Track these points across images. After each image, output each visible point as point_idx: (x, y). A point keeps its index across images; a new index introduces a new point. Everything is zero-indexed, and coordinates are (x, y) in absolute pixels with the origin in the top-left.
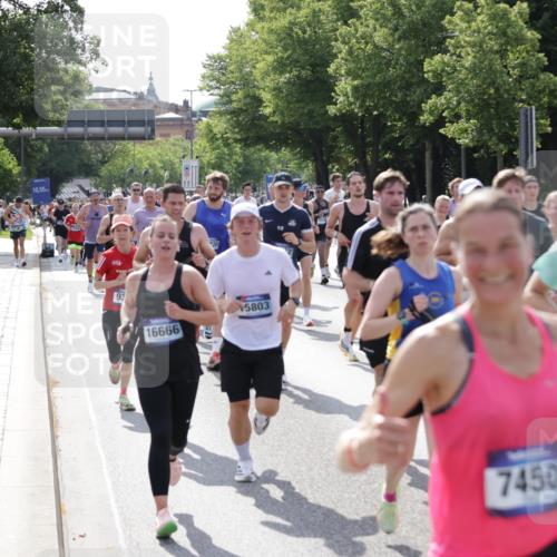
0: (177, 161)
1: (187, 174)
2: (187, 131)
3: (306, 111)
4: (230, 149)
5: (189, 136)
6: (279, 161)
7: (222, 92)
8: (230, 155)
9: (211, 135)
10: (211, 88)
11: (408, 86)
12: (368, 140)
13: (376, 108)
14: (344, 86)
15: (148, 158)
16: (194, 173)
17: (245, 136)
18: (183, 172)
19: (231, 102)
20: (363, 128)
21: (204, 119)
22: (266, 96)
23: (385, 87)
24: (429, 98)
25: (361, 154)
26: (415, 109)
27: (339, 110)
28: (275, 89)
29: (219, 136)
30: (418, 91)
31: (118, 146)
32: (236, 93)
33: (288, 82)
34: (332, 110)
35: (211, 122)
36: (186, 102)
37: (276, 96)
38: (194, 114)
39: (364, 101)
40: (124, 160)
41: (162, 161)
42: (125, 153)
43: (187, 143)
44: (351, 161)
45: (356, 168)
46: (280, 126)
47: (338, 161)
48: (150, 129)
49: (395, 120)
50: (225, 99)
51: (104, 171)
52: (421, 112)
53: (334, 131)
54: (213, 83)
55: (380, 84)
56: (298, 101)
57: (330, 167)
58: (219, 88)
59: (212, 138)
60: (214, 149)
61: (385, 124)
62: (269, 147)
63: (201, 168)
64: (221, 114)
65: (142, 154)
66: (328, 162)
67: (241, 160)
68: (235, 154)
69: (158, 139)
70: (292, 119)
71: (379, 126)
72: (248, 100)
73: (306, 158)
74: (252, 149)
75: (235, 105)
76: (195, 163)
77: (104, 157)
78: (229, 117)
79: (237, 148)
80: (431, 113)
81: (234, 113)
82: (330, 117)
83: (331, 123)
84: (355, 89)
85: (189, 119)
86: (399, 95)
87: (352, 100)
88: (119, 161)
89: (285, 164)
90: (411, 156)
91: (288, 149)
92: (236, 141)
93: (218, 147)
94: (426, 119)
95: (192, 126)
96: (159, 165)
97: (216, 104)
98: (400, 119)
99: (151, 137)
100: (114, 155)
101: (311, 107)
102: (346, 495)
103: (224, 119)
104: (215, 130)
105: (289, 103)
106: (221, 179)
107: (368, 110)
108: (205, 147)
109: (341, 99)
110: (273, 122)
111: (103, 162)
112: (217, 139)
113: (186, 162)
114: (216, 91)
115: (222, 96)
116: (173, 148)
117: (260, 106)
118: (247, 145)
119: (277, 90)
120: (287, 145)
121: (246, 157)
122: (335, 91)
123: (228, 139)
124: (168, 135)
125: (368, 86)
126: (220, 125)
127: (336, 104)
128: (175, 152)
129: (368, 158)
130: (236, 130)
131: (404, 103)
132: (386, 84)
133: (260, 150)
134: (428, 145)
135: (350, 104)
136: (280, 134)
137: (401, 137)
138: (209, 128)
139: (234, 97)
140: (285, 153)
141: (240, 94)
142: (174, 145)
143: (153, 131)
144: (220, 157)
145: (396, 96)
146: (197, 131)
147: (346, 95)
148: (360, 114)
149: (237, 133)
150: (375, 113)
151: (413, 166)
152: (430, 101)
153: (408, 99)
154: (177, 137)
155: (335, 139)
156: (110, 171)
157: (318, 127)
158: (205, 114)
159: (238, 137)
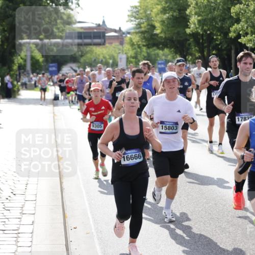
0: (116, 55)
1: (121, 61)
2: (121, 41)
3: (176, 31)
4: (141, 50)
5: (122, 43)
6: (163, 55)
7: (137, 23)
8: (141, 52)
9: (132, 43)
10: (132, 21)
11: (223, 20)
12: (205, 45)
13: (209, 30)
14: (194, 20)
15: (102, 54)
16: (124, 61)
17: (147, 44)
18: (119, 60)
19: (141, 27)
20: (202, 39)
21: (128, 36)
22: (157, 25)
23: (213, 20)
24: (233, 25)
25: (202, 52)
26: (227, 30)
27: (192, 31)
28: (161, 21)
29: (135, 43)
30: (228, 22)
31: (88, 48)
32: (144, 23)
33: (168, 18)
34: (188, 31)
35: (132, 37)
36: (120, 28)
37: (162, 25)
38: (124, 33)
39: (203, 27)
40: (91, 55)
41: (109, 55)
42: (91, 52)
43: (120, 47)
44: (198, 55)
45: (199, 58)
46: (164, 39)
47: (191, 54)
48: (103, 40)
49: (217, 35)
50: (139, 26)
51: (82, 60)
52: (230, 31)
53: (189, 40)
54: (133, 19)
55: (210, 19)
56: (173, 27)
57: (187, 57)
58: (135, 21)
59: (132, 45)
60: (133, 49)
61: (213, 38)
62: (159, 48)
63: (127, 58)
64: (136, 33)
65: (100, 52)
66: (187, 55)
67: (146, 55)
68: (143, 51)
69: (107, 45)
70: (169, 35)
71: (210, 38)
72: (149, 27)
73: (176, 53)
74: (151, 50)
75: (143, 29)
76: (124, 56)
77: (82, 53)
78: (140, 34)
79: (144, 49)
80: (234, 32)
81: (142, 33)
82: (187, 34)
83: (188, 37)
84: (199, 21)
85: (122, 36)
86: (219, 24)
87: (197, 26)
88: (89, 55)
89: (166, 56)
90: (225, 52)
91: (168, 49)
92: (144, 46)
93: (135, 49)
94: (232, 35)
95: (123, 39)
96: (108, 57)
97: (134, 28)
98: (220, 35)
99: (104, 44)
100: (87, 53)
101: (179, 29)
102: (197, 209)
103: (138, 35)
104: (134, 41)
105: (168, 28)
106: (147, 64)
107: (205, 31)
108: (129, 49)
109: (192, 26)
110: (160, 37)
111: (82, 56)
112: (135, 45)
113: (120, 56)
114: (134, 23)
115: (137, 25)
116: (114, 49)
117: (154, 29)
118: (149, 48)
119: (163, 22)
120: (167, 47)
121: (148, 53)
122: (189, 22)
123: (139, 45)
124: (111, 43)
125: (205, 20)
126: (136, 39)
127: (190, 28)
128: (115, 51)
129: (205, 53)
130: (144, 41)
131: (222, 27)
132: (214, 19)
133: (155, 50)
134: (233, 47)
135: (197, 28)
136: (164, 42)
137: (221, 43)
138: (131, 40)
139: (142, 25)
140: (166, 51)
141: (145, 24)
142: (114, 48)
143: (105, 42)
144: (136, 53)
145: (218, 24)
146: (125, 41)
147: (195, 24)
148: (201, 33)
149: (144, 42)
150: (208, 32)
151: (226, 57)
152: (234, 27)
153: (224, 26)
154: (116, 44)
155: (189, 44)
156: (84, 60)
157: (182, 39)
158: (129, 33)
159: (145, 44)
